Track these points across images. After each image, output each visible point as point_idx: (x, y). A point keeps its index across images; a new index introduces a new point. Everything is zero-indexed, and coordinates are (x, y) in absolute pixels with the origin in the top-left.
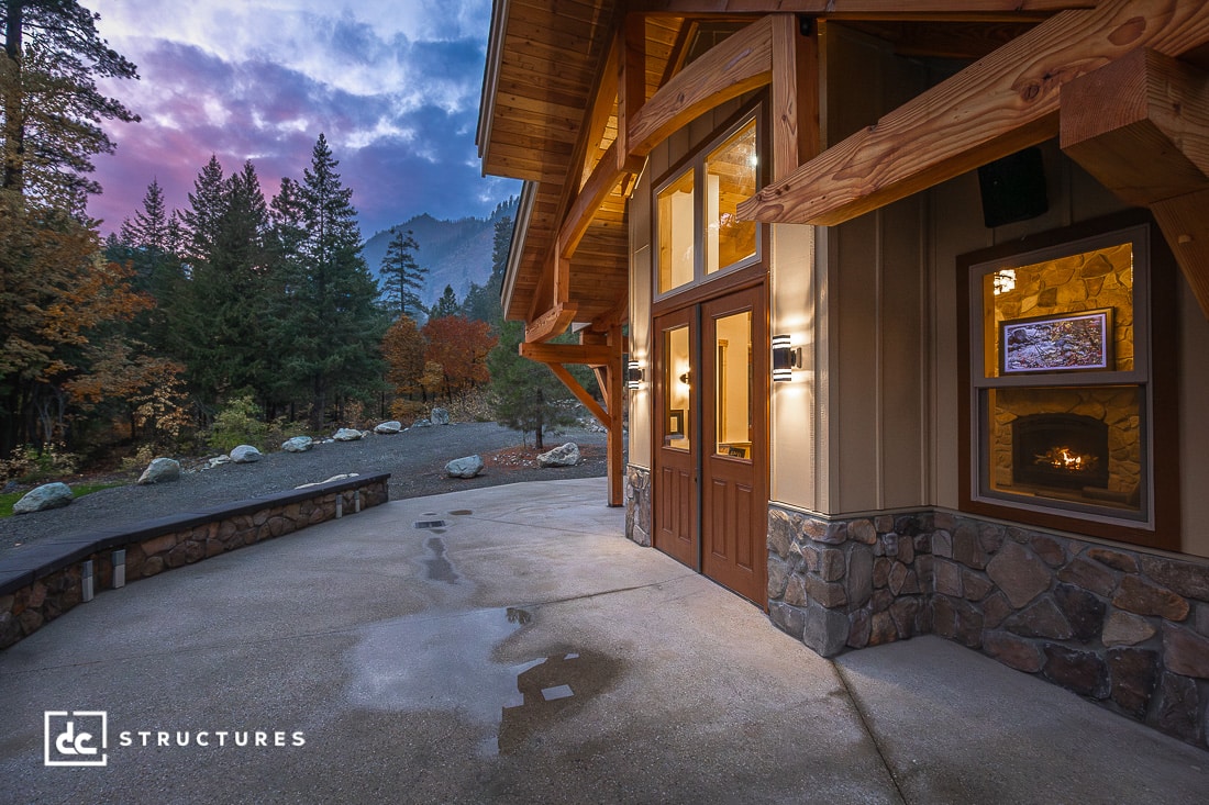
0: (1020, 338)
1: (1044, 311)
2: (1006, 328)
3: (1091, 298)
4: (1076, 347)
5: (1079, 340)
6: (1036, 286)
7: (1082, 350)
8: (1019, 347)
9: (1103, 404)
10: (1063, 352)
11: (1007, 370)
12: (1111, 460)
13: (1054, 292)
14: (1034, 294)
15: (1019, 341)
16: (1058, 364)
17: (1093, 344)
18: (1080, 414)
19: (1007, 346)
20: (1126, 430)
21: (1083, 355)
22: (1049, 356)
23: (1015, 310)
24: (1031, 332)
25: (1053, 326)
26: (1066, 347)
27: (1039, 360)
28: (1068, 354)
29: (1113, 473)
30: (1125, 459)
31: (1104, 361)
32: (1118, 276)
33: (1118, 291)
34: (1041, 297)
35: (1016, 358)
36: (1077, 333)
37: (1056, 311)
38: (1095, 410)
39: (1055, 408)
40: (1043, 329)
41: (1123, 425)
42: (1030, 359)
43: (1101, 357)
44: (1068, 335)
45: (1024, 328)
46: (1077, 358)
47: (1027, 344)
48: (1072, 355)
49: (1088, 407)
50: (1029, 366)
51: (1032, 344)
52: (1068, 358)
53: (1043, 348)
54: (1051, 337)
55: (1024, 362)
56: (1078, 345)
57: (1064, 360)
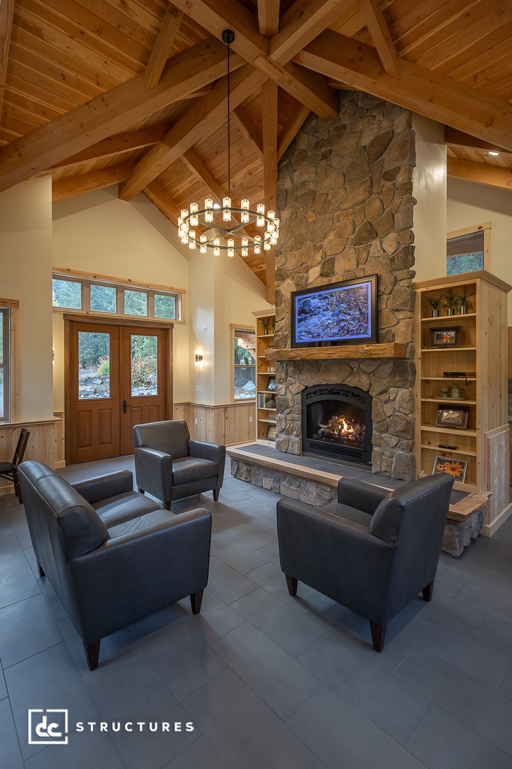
0: (306, 308)
1: (325, 281)
2: (297, 298)
3: (361, 266)
4: (348, 317)
5: (351, 309)
6: (318, 257)
7: (353, 320)
8: (306, 318)
9: (368, 374)
10: (339, 322)
11: (297, 341)
12: (375, 432)
13: (331, 262)
14: (319, 263)
15: (306, 312)
16: (335, 334)
17: (362, 314)
18: (352, 385)
19: (297, 317)
20: (387, 402)
21: (354, 326)
22: (327, 326)
23: (304, 280)
24: (315, 302)
25: (331, 296)
26: (341, 317)
27: (320, 331)
28: (342, 324)
29: (376, 446)
30: (384, 432)
31: (369, 331)
32: (381, 243)
33: (381, 258)
34: (323, 268)
35: (303, 329)
36: (349, 303)
37: (334, 280)
38: (361, 381)
39: (333, 379)
40: (324, 298)
41: (383, 397)
42: (313, 330)
43: (367, 327)
44: (342, 305)
45: (310, 299)
46: (349, 328)
47: (311, 315)
48: (345, 325)
49: (357, 378)
50: (313, 337)
51: (315, 315)
52: (342, 328)
53: (323, 318)
54: (329, 308)
55: (309, 333)
56: (349, 314)
57: (339, 330)
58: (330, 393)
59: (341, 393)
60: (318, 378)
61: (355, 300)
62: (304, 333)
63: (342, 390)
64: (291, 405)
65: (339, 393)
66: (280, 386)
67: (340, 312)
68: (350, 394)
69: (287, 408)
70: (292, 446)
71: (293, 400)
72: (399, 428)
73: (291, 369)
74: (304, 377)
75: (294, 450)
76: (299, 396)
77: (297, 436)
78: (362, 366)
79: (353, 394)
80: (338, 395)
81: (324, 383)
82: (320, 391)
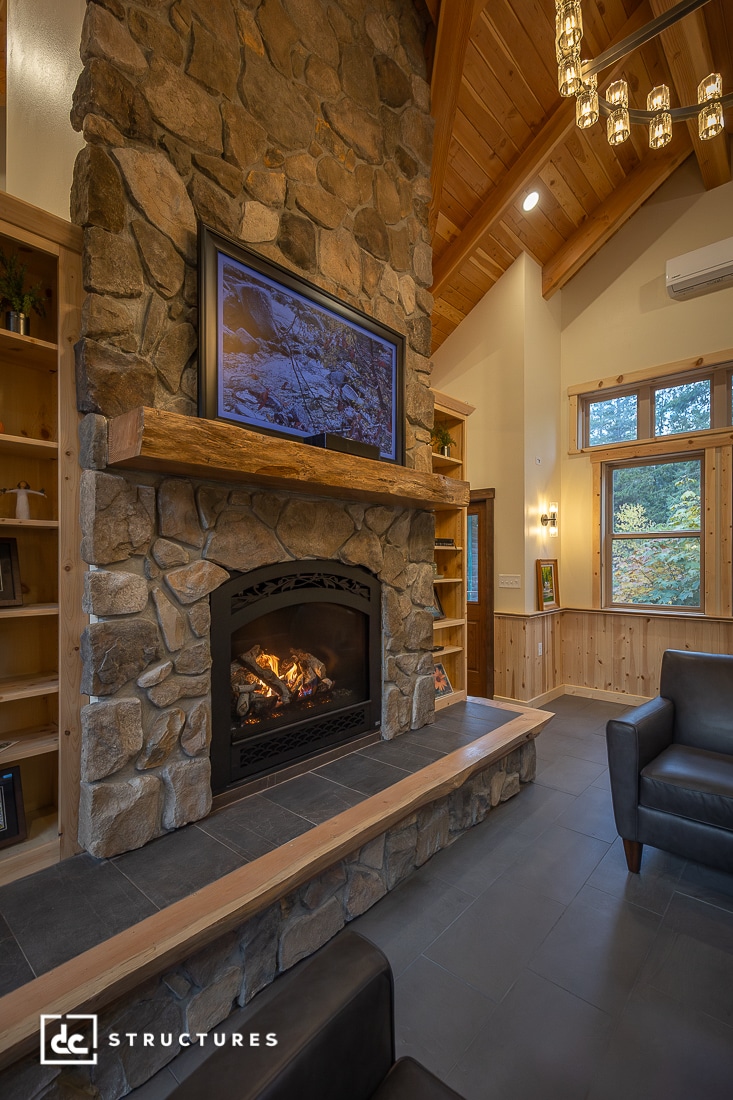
3: (366, 297)
4: (360, 401)
5: (365, 384)
7: (369, 410)
8: (255, 350)
9: (380, 537)
11: (224, 411)
12: (389, 656)
13: (306, 230)
14: (277, 205)
15: (256, 330)
17: (383, 405)
18: (355, 561)
19: (223, 329)
20: (403, 591)
21: (369, 426)
22: (318, 401)
23: (230, 216)
24: (283, 315)
26: (348, 393)
27: (299, 407)
28: (350, 412)
29: (391, 681)
30: (400, 650)
31: (393, 448)
34: (285, 226)
35: (247, 381)
36: (360, 366)
39: (315, 546)
40: (310, 320)
41: (402, 582)
42: (278, 396)
43: (389, 439)
44: (349, 365)
45: (267, 293)
46: (361, 427)
47: (273, 349)
48: (354, 418)
49: (364, 546)
50: (278, 419)
51: (285, 353)
52: (350, 422)
53: (307, 375)
54: (321, 353)
55: (264, 400)
56: (362, 396)
57: (343, 425)
58: (301, 584)
59: (327, 583)
60: (276, 544)
61: (372, 368)
62: (245, 395)
63: (328, 575)
64: (172, 645)
65: (321, 583)
66: (120, 577)
67: (346, 379)
68: (343, 584)
69: (156, 659)
70: (184, 797)
71: (186, 624)
72: (423, 635)
73: (177, 509)
74: (230, 540)
75: (192, 808)
76: (206, 604)
77: (199, 754)
78: (371, 520)
79: (350, 582)
80: (321, 589)
81: (288, 558)
82: (275, 581)
